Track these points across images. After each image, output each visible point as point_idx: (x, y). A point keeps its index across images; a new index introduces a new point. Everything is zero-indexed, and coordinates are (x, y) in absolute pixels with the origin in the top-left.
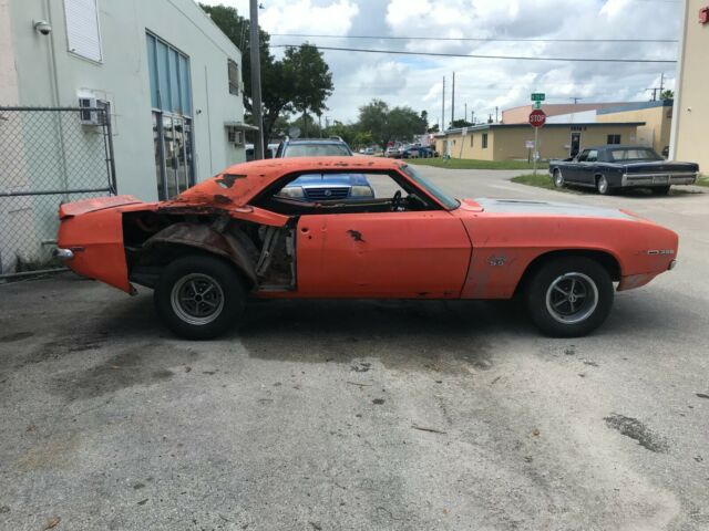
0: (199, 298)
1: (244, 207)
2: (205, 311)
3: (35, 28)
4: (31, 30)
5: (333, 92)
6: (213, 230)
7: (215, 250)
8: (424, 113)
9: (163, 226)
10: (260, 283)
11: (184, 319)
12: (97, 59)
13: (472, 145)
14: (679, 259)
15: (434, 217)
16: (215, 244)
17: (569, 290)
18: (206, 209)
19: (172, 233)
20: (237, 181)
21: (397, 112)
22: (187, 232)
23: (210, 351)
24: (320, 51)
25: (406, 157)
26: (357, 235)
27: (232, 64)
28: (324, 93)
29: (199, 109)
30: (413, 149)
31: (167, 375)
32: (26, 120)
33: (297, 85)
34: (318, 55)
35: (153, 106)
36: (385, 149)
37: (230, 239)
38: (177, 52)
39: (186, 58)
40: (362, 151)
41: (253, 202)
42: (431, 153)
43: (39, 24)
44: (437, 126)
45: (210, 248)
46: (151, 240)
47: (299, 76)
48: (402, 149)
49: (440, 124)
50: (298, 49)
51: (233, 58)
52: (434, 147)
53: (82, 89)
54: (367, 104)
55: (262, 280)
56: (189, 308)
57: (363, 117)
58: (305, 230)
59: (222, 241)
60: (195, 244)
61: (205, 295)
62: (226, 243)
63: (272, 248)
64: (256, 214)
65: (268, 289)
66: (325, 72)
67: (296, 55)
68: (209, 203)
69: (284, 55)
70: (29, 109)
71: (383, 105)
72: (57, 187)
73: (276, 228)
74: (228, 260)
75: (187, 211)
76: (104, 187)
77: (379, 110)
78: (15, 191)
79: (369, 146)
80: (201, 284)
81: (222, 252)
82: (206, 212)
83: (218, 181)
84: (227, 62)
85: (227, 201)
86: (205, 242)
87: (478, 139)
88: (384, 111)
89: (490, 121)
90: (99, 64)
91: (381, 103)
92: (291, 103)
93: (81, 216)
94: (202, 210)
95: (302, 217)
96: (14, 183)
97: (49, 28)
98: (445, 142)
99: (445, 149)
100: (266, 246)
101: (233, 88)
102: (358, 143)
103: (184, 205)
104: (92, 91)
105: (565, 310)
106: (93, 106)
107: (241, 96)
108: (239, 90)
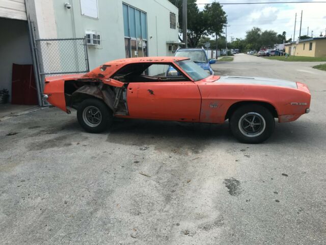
0: (93, 116)
1: (108, 79)
2: (96, 121)
3: (65, 6)
4: (64, 7)
5: (227, 25)
6: (99, 88)
7: (98, 96)
8: (284, 33)
9: (79, 86)
10: (116, 111)
11: (87, 124)
12: (96, 17)
13: (304, 49)
14: (311, 108)
15: (186, 84)
16: (98, 94)
17: (252, 121)
18: (96, 79)
19: (83, 89)
20: (108, 68)
21: (266, 33)
22: (88, 89)
23: (93, 137)
24: (221, 5)
25: (268, 56)
26: (151, 92)
27: (172, 15)
28: (222, 26)
29: (151, 36)
30: (272, 52)
31: (70, 144)
32: (61, 44)
33: (209, 22)
34: (220, 7)
35: (125, 35)
36: (258, 52)
37: (104, 92)
38: (140, 11)
39: (145, 13)
40: (248, 53)
41: (112, 77)
42: (282, 54)
43: (66, 4)
44: (291, 39)
45: (96, 96)
46: (75, 92)
47: (210, 18)
48: (267, 51)
49: (293, 38)
50: (211, 5)
51: (173, 12)
52: (284, 50)
53: (88, 30)
54: (250, 30)
55: (117, 110)
56: (90, 120)
57: (248, 36)
58: (130, 89)
59: (101, 93)
60: (91, 94)
61: (96, 115)
62: (102, 94)
63: (119, 97)
64: (112, 82)
65: (119, 114)
66: (223, 15)
67: (210, 8)
68: (96, 77)
69: (204, 8)
70: (62, 40)
71: (258, 30)
72: (75, 70)
73: (121, 88)
74: (103, 101)
75: (88, 81)
76: (85, 71)
77: (257, 32)
78: (52, 72)
79: (252, 50)
80: (95, 111)
81: (101, 98)
82: (95, 81)
83: (100, 68)
84: (169, 14)
85: (102, 76)
86: (94, 93)
87: (307, 46)
88: (259, 32)
89: (321, 35)
90: (97, 19)
91: (257, 29)
92: (206, 31)
93: (52, 82)
94: (94, 80)
95: (130, 83)
96: (54, 69)
97: (70, 6)
98: (290, 48)
99: (290, 51)
100: (117, 95)
101: (173, 26)
102: (247, 48)
103: (88, 78)
104: (93, 31)
105: (249, 130)
106: (92, 37)
107: (177, 29)
108: (176, 26)
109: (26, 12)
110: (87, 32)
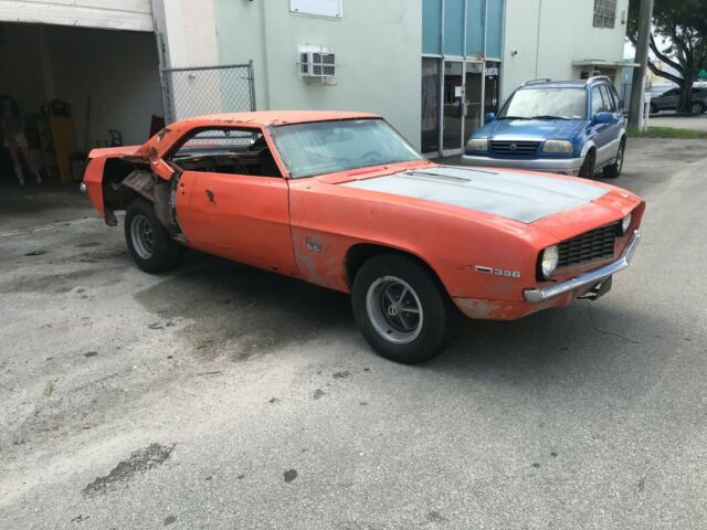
7: (146, 195)
11: (138, 252)
12: (333, 14)
16: (149, 192)
19: (133, 177)
20: (166, 135)
26: (211, 196)
29: (515, 49)
35: (425, 52)
58: (182, 185)
64: (159, 166)
75: (139, 161)
85: (156, 153)
90: (337, 18)
95: (185, 172)
101: (602, 20)
103: (140, 154)
106: (311, 59)
107: (620, 28)
108: (617, 21)
109: (152, 14)
110: (304, 50)
